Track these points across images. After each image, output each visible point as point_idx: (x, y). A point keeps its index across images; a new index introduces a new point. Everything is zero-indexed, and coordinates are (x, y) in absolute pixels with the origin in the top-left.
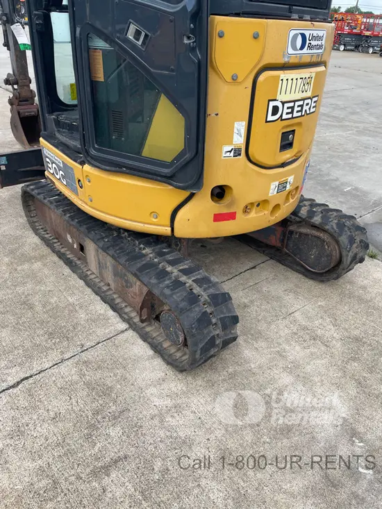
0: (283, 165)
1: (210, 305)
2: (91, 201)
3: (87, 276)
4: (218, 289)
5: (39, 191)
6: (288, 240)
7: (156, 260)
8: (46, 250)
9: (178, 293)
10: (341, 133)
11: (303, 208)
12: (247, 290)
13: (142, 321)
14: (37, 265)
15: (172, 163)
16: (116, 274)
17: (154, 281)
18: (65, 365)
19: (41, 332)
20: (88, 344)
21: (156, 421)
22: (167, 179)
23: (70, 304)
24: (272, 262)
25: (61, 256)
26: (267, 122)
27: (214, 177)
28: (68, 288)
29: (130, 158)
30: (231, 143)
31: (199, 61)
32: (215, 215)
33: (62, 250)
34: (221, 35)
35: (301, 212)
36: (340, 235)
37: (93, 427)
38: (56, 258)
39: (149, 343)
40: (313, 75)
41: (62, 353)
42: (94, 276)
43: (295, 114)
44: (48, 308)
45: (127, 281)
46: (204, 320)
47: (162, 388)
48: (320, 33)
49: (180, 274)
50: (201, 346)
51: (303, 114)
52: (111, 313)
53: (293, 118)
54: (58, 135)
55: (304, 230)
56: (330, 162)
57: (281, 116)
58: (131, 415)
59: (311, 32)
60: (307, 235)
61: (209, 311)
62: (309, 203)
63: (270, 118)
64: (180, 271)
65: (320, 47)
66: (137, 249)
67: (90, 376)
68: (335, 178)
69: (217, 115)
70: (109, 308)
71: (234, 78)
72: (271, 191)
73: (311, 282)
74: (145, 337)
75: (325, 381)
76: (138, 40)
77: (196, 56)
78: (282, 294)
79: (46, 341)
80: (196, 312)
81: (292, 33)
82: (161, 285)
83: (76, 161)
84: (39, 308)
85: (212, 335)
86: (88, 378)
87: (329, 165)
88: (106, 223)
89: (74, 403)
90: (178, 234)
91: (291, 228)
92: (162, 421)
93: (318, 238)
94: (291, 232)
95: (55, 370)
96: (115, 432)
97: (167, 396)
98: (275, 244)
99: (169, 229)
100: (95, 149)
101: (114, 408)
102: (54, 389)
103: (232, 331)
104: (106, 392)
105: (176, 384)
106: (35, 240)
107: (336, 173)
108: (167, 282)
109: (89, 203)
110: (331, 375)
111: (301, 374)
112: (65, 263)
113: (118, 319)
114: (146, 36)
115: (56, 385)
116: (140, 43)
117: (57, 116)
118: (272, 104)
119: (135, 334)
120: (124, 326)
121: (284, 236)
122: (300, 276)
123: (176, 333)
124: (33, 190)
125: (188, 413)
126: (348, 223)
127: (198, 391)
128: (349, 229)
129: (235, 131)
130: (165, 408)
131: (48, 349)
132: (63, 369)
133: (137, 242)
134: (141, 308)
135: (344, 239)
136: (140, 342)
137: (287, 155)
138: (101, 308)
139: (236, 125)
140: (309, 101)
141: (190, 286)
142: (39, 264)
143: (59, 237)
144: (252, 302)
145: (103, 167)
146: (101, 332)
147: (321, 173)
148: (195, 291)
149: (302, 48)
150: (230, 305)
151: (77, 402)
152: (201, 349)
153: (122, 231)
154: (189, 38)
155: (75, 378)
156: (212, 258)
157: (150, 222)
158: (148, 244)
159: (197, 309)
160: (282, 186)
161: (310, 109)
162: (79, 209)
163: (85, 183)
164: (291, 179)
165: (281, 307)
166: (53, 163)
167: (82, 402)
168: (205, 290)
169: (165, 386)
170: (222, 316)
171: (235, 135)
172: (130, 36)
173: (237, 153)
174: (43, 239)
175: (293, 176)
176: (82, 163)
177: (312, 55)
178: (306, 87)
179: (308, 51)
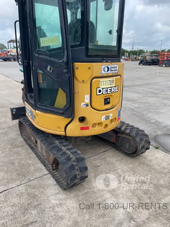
0: (107, 110)
1: (75, 162)
2: (38, 123)
3: (37, 153)
4: (80, 156)
5: (24, 121)
6: (118, 140)
7: (59, 145)
8: (25, 143)
9: (63, 157)
10: (155, 99)
11: (123, 127)
12: (100, 160)
13: (53, 170)
14: (20, 149)
15: (63, 109)
16: (46, 151)
17: (56, 152)
18: (21, 186)
19: (15, 174)
20: (32, 179)
21: (51, 209)
22: (62, 114)
23: (29, 164)
24: (113, 149)
25: (29, 145)
26: (97, 95)
27: (79, 114)
28: (29, 158)
29: (50, 108)
30: (84, 102)
31: (69, 76)
32: (81, 127)
33: (30, 143)
34: (77, 68)
35: (122, 128)
36: (136, 137)
37: (26, 209)
38: (27, 146)
39: (55, 179)
40: (114, 79)
41: (21, 182)
42: (40, 153)
43: (108, 92)
44: (20, 165)
45: (49, 154)
46: (72, 167)
47: (56, 197)
48: (116, 66)
49: (67, 150)
50: (70, 178)
51: (112, 92)
52: (44, 167)
53: (107, 93)
54: (30, 100)
55: (123, 136)
56: (147, 111)
57: (103, 93)
58: (42, 206)
59: (111, 66)
60: (124, 137)
61: (75, 164)
62: (126, 125)
63: (98, 94)
64: (67, 149)
65: (116, 70)
66: (53, 141)
67: (29, 190)
68: (148, 117)
69: (78, 93)
70: (43, 165)
71: (83, 81)
72: (102, 119)
73: (128, 158)
74: (54, 176)
75: (124, 197)
76: (51, 70)
77: (68, 75)
78: (114, 162)
79: (16, 177)
80: (69, 164)
81: (103, 67)
82: (58, 154)
83: (34, 109)
84: (17, 164)
85: (75, 174)
86: (29, 191)
87: (147, 112)
88: (44, 132)
89: (21, 200)
90: (67, 135)
91: (119, 135)
92: (53, 209)
93: (128, 139)
94: (119, 137)
95: (17, 188)
96: (34, 212)
97: (58, 200)
98: (114, 142)
99: (64, 133)
100: (39, 105)
101: (36, 203)
102: (15, 195)
103: (85, 173)
104: (34, 197)
105: (62, 195)
106: (22, 139)
107: (149, 115)
108: (61, 153)
109: (37, 124)
110: (128, 195)
111: (115, 194)
112: (31, 148)
113: (46, 170)
114: (53, 69)
115: (16, 193)
116: (51, 71)
117: (31, 94)
118: (98, 89)
119: (51, 175)
120: (47, 172)
121: (117, 138)
122: (124, 155)
123: (63, 173)
124: (22, 120)
125: (65, 207)
126: (140, 133)
127: (71, 198)
128: (141, 135)
129: (85, 98)
130: (56, 204)
131: (16, 180)
132: (20, 188)
133: (54, 138)
134: (53, 164)
135: (138, 139)
136: (52, 179)
137: (108, 106)
138: (40, 165)
139: (85, 96)
140: (114, 88)
141: (69, 154)
142: (21, 148)
143: (29, 138)
144: (101, 164)
145: (41, 111)
146: (38, 174)
147: (143, 115)
148: (70, 156)
149: (108, 71)
150: (84, 162)
151: (22, 200)
152: (70, 179)
153: (50, 134)
154: (65, 70)
155: (24, 191)
156: (89, 147)
157: (57, 130)
158: (57, 139)
159: (70, 163)
160: (107, 118)
161: (115, 90)
162: (35, 127)
163: (37, 117)
164: (111, 115)
165: (113, 167)
166: (28, 110)
167: (24, 200)
168: (75, 156)
169: (58, 196)
170: (80, 166)
171: (85, 99)
172: (48, 69)
173: (87, 105)
174: (24, 139)
175: (112, 114)
176: (35, 110)
177: (113, 73)
178: (112, 83)
179: (111, 72)
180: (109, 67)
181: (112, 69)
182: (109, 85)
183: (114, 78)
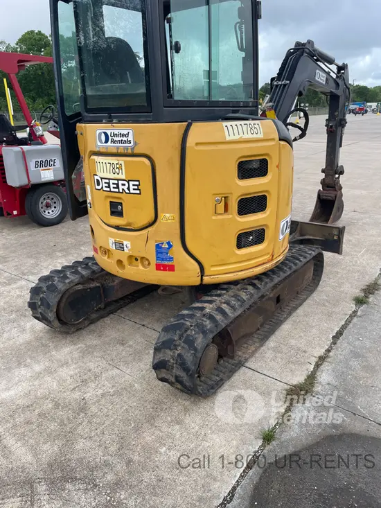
0: (117, 228)
26: (95, 189)
40: (123, 163)
48: (125, 132)
51: (121, 191)
53: (110, 191)
57: (102, 187)
59: (112, 131)
65: (128, 142)
72: (110, 245)
81: (98, 132)
118: (96, 178)
129: (88, 190)
137: (119, 221)
139: (88, 187)
140: (126, 183)
149: (106, 141)
160: (119, 246)
161: (128, 189)
164: (127, 244)
171: (88, 193)
177: (118, 148)
178: (117, 170)
179: (112, 145)
180: (109, 132)
181: (116, 139)
182: (112, 173)
183: (122, 160)
